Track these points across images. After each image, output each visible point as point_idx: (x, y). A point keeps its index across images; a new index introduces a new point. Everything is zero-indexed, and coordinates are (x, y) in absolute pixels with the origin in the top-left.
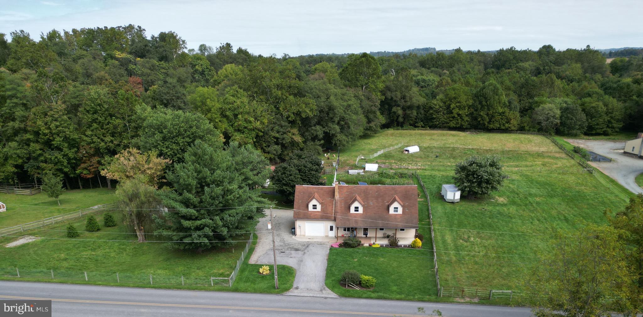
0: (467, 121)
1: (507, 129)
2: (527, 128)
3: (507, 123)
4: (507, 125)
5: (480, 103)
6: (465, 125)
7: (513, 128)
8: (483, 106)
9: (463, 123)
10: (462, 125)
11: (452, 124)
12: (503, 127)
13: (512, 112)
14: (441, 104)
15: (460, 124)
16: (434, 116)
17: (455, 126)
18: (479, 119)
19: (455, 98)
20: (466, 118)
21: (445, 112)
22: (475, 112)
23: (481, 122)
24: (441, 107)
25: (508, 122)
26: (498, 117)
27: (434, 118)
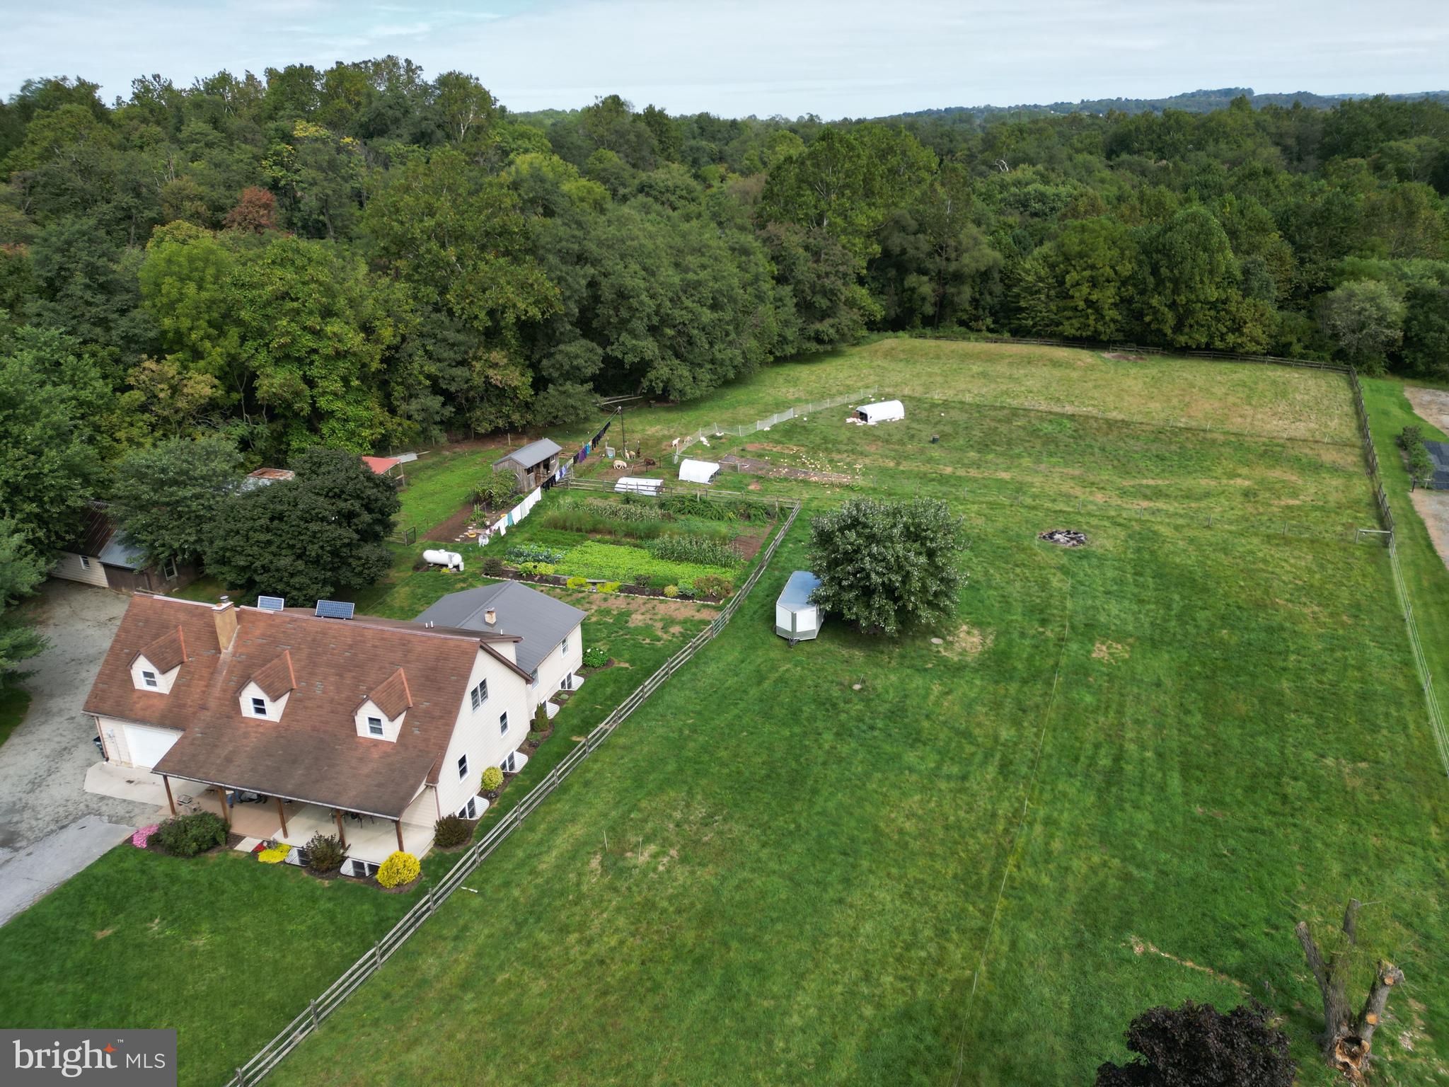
0: (1113, 320)
1: (1233, 350)
2: (1297, 348)
3: (1233, 331)
4: (1231, 338)
5: (1155, 271)
6: (1108, 331)
7: (1252, 347)
8: (1160, 282)
9: (1102, 328)
10: (1097, 333)
11: (1068, 329)
12: (1218, 344)
13: (1249, 300)
14: (1044, 272)
15: (1092, 329)
16: (1023, 304)
17: (1078, 334)
18: (1147, 319)
19: (1081, 255)
20: (1111, 314)
21: (1052, 293)
22: (1137, 298)
23: (1154, 326)
24: (1041, 279)
25: (1237, 328)
26: (1205, 315)
27: (1021, 310)
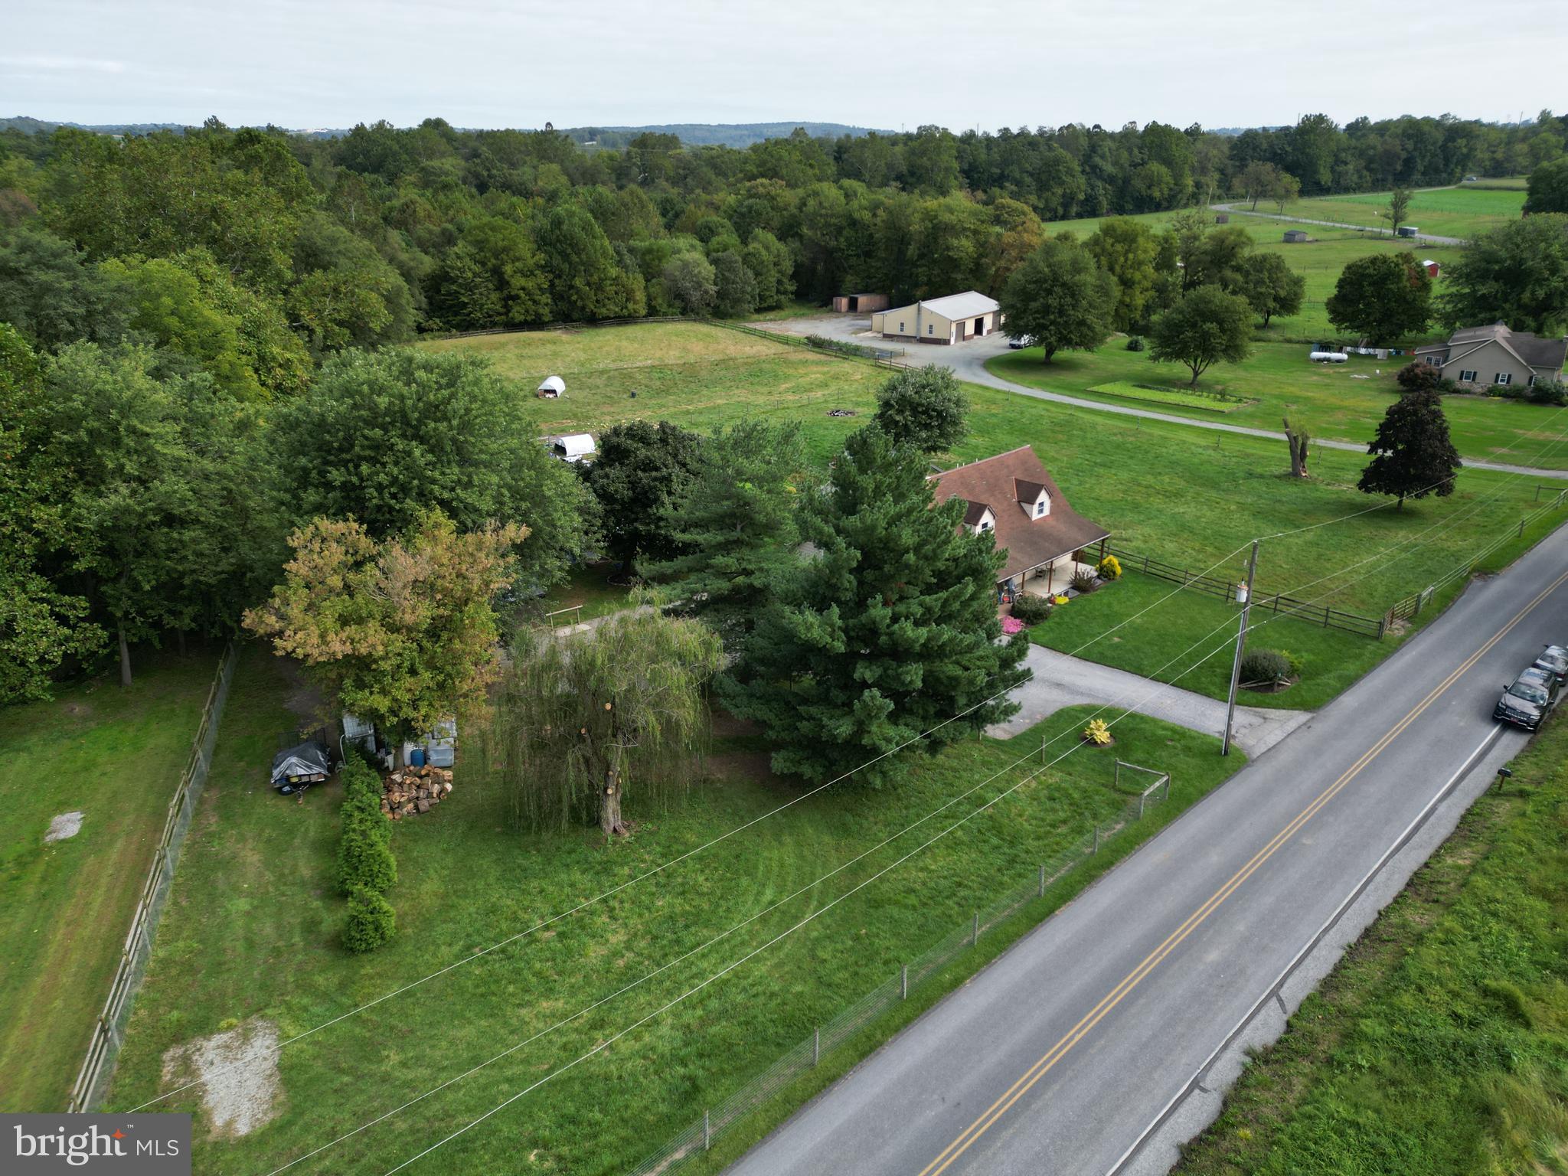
0: (547, 304)
2: (662, 309)
4: (630, 306)
5: (565, 257)
7: (639, 312)
8: (572, 266)
9: (541, 311)
10: (538, 315)
11: (517, 314)
12: (624, 313)
14: (477, 268)
15: (532, 313)
16: (465, 300)
17: (522, 318)
18: (574, 298)
19: (506, 250)
20: (543, 299)
21: (490, 286)
22: (557, 282)
23: (580, 303)
24: (475, 275)
25: (630, 299)
26: (610, 289)
27: (465, 305)
